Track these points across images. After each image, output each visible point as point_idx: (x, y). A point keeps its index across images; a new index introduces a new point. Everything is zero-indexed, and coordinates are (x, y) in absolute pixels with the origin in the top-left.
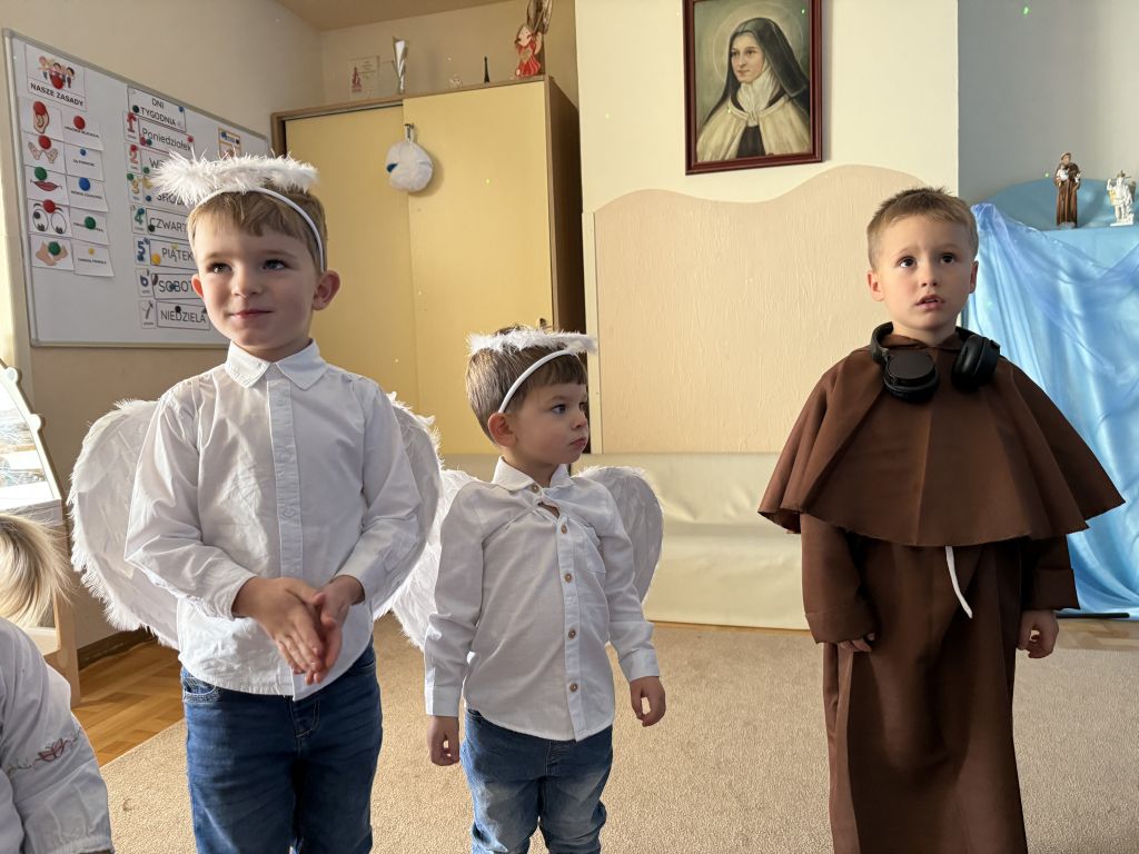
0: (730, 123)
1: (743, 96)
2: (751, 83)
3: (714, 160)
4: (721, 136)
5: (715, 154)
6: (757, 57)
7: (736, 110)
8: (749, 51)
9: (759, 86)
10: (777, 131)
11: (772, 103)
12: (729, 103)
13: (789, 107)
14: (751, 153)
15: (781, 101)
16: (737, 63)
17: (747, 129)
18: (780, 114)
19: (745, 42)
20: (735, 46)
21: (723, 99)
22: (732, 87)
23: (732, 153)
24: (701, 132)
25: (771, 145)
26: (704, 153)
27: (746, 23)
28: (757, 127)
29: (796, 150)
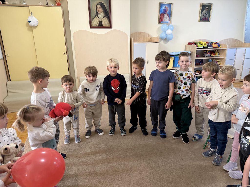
0: (97, 20)
1: (99, 16)
2: (100, 14)
3: (94, 26)
4: (96, 22)
5: (95, 25)
6: (101, 9)
7: (98, 18)
8: (100, 8)
9: (101, 14)
10: (105, 22)
11: (104, 17)
12: (97, 17)
13: (106, 18)
14: (100, 26)
15: (105, 17)
16: (98, 10)
17: (100, 21)
18: (105, 19)
19: (99, 6)
20: (97, 7)
21: (96, 16)
22: (97, 14)
23: (97, 25)
24: (92, 21)
25: (104, 25)
26: (93, 25)
27: (99, 3)
28: (101, 21)
29: (108, 26)
